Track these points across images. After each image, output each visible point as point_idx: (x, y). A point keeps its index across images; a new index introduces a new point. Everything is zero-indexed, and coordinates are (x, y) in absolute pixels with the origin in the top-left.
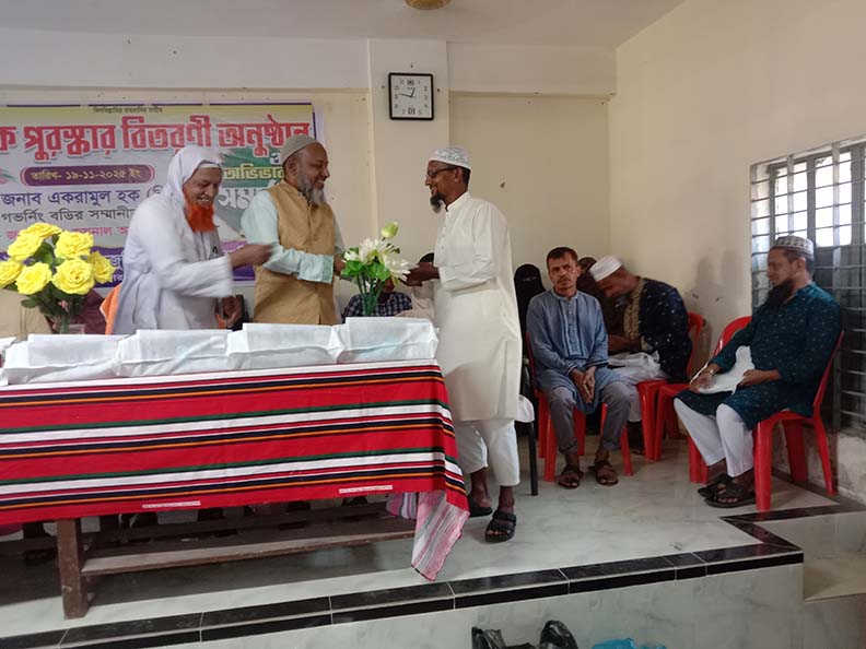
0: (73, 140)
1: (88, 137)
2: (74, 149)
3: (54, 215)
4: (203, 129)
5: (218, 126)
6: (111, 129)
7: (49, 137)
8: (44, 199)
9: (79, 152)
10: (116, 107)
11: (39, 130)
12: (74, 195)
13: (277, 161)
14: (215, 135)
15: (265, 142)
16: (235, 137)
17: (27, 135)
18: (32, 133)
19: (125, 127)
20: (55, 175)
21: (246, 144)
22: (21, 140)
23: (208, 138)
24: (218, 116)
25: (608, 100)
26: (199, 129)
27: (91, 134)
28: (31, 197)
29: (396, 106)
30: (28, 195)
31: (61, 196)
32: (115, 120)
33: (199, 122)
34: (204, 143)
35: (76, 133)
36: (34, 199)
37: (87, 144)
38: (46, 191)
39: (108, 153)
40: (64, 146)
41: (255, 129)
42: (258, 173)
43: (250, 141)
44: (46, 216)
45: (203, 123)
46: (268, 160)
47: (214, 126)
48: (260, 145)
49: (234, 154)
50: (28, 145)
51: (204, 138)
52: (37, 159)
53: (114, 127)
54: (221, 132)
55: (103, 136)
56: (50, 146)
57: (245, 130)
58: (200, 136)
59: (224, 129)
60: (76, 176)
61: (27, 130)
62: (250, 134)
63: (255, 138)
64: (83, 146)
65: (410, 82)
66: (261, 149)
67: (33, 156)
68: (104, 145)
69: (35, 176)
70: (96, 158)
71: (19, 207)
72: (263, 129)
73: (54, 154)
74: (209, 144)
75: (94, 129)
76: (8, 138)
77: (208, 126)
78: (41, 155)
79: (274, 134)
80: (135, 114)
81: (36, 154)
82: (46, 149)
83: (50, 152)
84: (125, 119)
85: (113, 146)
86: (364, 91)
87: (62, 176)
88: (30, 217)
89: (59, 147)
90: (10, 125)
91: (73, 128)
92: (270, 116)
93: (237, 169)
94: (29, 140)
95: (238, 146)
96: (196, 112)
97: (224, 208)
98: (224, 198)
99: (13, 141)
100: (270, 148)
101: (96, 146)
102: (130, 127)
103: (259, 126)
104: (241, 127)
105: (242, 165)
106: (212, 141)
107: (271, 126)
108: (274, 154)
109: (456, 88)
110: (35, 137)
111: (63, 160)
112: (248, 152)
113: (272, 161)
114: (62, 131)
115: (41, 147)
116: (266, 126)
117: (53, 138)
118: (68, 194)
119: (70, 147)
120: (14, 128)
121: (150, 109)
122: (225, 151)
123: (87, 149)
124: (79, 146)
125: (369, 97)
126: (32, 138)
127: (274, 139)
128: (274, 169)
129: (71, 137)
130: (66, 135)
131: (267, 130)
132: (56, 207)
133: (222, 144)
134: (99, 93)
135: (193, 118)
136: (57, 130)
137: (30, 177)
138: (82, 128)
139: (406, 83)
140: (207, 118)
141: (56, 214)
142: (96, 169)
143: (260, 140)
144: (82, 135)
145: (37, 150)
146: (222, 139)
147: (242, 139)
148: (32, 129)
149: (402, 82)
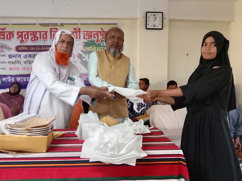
0: (33, 36)
1: (38, 35)
2: (33, 39)
3: (25, 63)
4: (78, 33)
5: (83, 32)
6: (46, 32)
7: (25, 35)
8: (22, 56)
9: (35, 40)
10: (48, 25)
11: (22, 33)
12: (32, 55)
13: (104, 45)
14: (82, 35)
15: (99, 38)
16: (89, 36)
17: (18, 34)
18: (20, 34)
19: (51, 32)
20: (26, 48)
21: (93, 38)
22: (16, 36)
23: (80, 36)
24: (83, 29)
25: (230, 23)
26: (76, 33)
27: (39, 34)
28: (18, 56)
29: (149, 24)
30: (17, 55)
31: (28, 56)
32: (48, 29)
33: (77, 30)
34: (78, 38)
35: (34, 34)
36: (18, 57)
37: (37, 37)
38: (23, 54)
39: (44, 41)
40: (30, 38)
41: (96, 33)
42: (96, 49)
43: (94, 37)
44: (22, 63)
45: (78, 31)
46: (100, 44)
47: (82, 32)
48: (98, 39)
49: (88, 42)
50: (18, 38)
51: (78, 36)
52: (20, 42)
53: (47, 32)
54: (84, 34)
55: (43, 35)
56: (25, 38)
57: (93, 33)
58: (77, 35)
59: (85, 33)
60: (33, 49)
61: (18, 32)
62: (94, 35)
63: (96, 36)
64: (36, 38)
65: (154, 15)
66: (98, 40)
67: (19, 41)
68: (43, 38)
69: (20, 48)
70: (40, 43)
71: (14, 59)
72: (99, 33)
73: (26, 41)
74: (80, 38)
75: (40, 32)
76: (11, 35)
77: (80, 32)
78: (22, 41)
79: (103, 35)
80: (54, 27)
81: (20, 41)
82: (24, 39)
83: (25, 40)
84: (51, 29)
85: (46, 38)
86: (136, 19)
87: (29, 49)
88: (17, 63)
89: (28, 38)
90: (12, 31)
91: (33, 32)
92: (102, 29)
93: (89, 47)
94: (18, 36)
95: (90, 39)
96: (75, 26)
97: (84, 61)
98: (84, 58)
99: (13, 36)
100: (101, 40)
101: (40, 38)
102: (53, 32)
103: (98, 32)
104: (91, 32)
105: (91, 46)
106: (81, 37)
107: (102, 32)
108: (102, 42)
109: (171, 18)
110: (20, 35)
111: (29, 43)
112: (93, 42)
113: (102, 45)
114: (29, 33)
115: (22, 38)
116: (100, 32)
117: (26, 35)
118: (30, 55)
119: (32, 39)
120: (14, 32)
121: (60, 26)
122: (86, 41)
123: (37, 39)
124: (35, 38)
125: (138, 22)
126: (19, 35)
127: (103, 37)
128: (102, 48)
129: (32, 35)
130: (31, 34)
131: (100, 33)
132: (26, 60)
133: (84, 38)
134: (42, 20)
135: (74, 29)
136: (28, 32)
137: (18, 49)
138: (36, 32)
139: (152, 15)
140: (79, 29)
141: (26, 62)
142: (40, 46)
143: (98, 37)
144: (36, 34)
145: (21, 39)
146: (84, 37)
147: (91, 36)
148: (20, 32)
149: (151, 15)
